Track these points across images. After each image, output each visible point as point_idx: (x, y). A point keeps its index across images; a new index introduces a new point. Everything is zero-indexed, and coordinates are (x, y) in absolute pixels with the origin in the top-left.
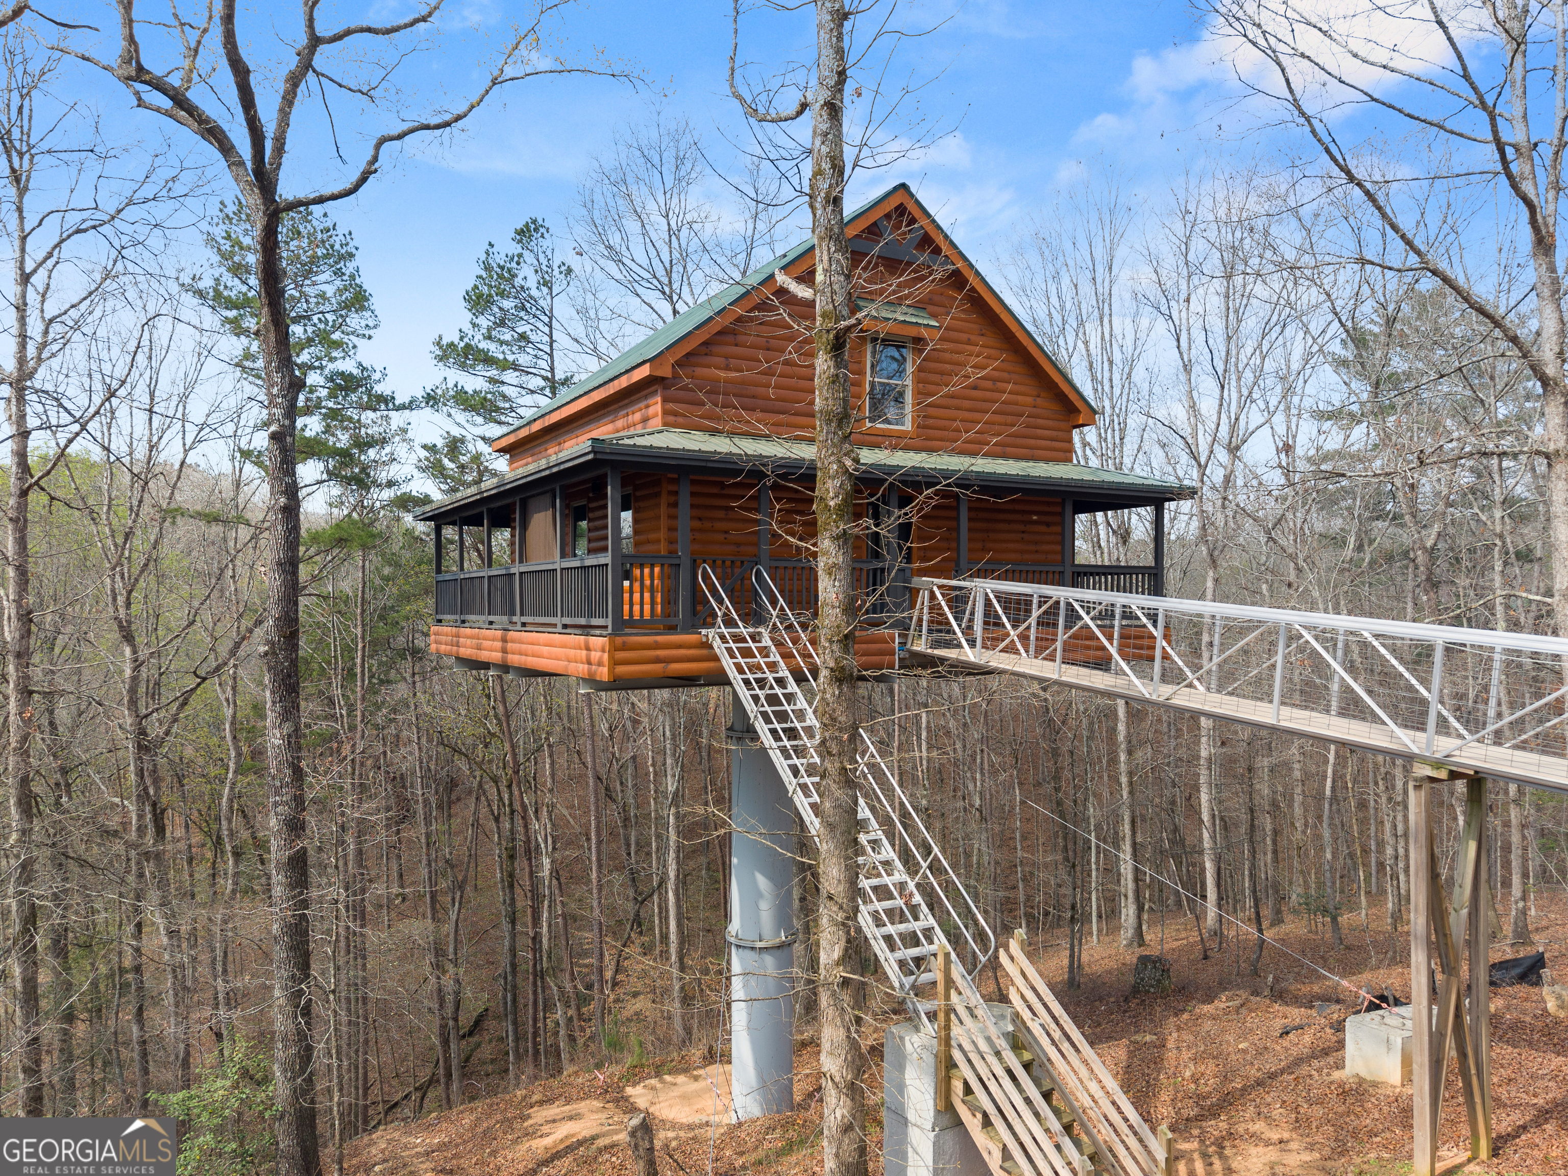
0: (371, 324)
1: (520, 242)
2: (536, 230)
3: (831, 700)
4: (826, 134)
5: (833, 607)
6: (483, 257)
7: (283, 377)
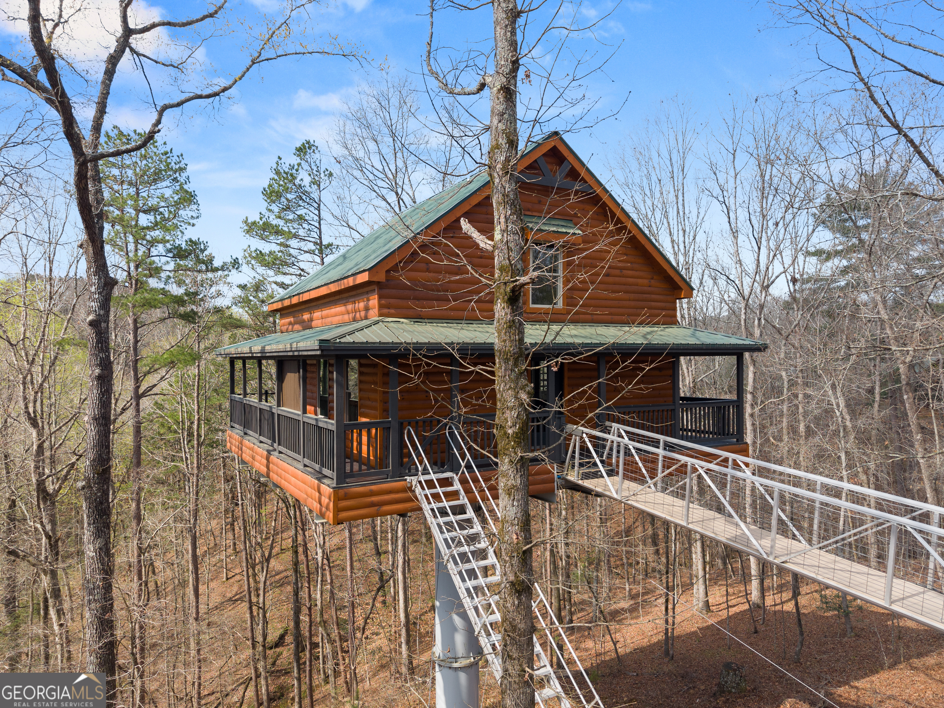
0: (195, 215)
1: (298, 156)
2: (309, 148)
3: (511, 609)
4: (502, 114)
5: (512, 525)
6: (275, 166)
7: (99, 279)
